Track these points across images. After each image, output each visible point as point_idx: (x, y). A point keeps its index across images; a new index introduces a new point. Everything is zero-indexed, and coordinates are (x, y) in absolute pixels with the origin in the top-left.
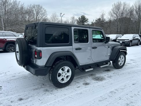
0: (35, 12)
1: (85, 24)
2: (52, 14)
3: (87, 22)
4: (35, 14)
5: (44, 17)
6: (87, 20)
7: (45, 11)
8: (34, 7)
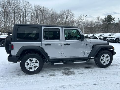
0: (65, 16)
1: (112, 22)
2: (78, 16)
3: (113, 21)
4: (65, 17)
5: (72, 19)
6: (114, 19)
7: (73, 14)
8: (65, 12)
